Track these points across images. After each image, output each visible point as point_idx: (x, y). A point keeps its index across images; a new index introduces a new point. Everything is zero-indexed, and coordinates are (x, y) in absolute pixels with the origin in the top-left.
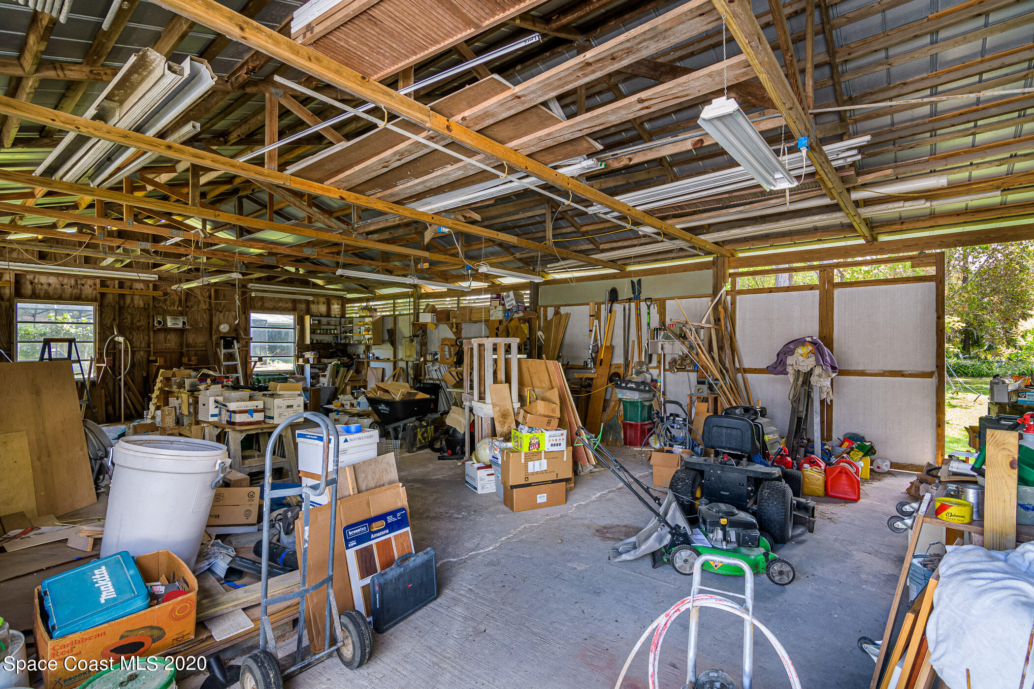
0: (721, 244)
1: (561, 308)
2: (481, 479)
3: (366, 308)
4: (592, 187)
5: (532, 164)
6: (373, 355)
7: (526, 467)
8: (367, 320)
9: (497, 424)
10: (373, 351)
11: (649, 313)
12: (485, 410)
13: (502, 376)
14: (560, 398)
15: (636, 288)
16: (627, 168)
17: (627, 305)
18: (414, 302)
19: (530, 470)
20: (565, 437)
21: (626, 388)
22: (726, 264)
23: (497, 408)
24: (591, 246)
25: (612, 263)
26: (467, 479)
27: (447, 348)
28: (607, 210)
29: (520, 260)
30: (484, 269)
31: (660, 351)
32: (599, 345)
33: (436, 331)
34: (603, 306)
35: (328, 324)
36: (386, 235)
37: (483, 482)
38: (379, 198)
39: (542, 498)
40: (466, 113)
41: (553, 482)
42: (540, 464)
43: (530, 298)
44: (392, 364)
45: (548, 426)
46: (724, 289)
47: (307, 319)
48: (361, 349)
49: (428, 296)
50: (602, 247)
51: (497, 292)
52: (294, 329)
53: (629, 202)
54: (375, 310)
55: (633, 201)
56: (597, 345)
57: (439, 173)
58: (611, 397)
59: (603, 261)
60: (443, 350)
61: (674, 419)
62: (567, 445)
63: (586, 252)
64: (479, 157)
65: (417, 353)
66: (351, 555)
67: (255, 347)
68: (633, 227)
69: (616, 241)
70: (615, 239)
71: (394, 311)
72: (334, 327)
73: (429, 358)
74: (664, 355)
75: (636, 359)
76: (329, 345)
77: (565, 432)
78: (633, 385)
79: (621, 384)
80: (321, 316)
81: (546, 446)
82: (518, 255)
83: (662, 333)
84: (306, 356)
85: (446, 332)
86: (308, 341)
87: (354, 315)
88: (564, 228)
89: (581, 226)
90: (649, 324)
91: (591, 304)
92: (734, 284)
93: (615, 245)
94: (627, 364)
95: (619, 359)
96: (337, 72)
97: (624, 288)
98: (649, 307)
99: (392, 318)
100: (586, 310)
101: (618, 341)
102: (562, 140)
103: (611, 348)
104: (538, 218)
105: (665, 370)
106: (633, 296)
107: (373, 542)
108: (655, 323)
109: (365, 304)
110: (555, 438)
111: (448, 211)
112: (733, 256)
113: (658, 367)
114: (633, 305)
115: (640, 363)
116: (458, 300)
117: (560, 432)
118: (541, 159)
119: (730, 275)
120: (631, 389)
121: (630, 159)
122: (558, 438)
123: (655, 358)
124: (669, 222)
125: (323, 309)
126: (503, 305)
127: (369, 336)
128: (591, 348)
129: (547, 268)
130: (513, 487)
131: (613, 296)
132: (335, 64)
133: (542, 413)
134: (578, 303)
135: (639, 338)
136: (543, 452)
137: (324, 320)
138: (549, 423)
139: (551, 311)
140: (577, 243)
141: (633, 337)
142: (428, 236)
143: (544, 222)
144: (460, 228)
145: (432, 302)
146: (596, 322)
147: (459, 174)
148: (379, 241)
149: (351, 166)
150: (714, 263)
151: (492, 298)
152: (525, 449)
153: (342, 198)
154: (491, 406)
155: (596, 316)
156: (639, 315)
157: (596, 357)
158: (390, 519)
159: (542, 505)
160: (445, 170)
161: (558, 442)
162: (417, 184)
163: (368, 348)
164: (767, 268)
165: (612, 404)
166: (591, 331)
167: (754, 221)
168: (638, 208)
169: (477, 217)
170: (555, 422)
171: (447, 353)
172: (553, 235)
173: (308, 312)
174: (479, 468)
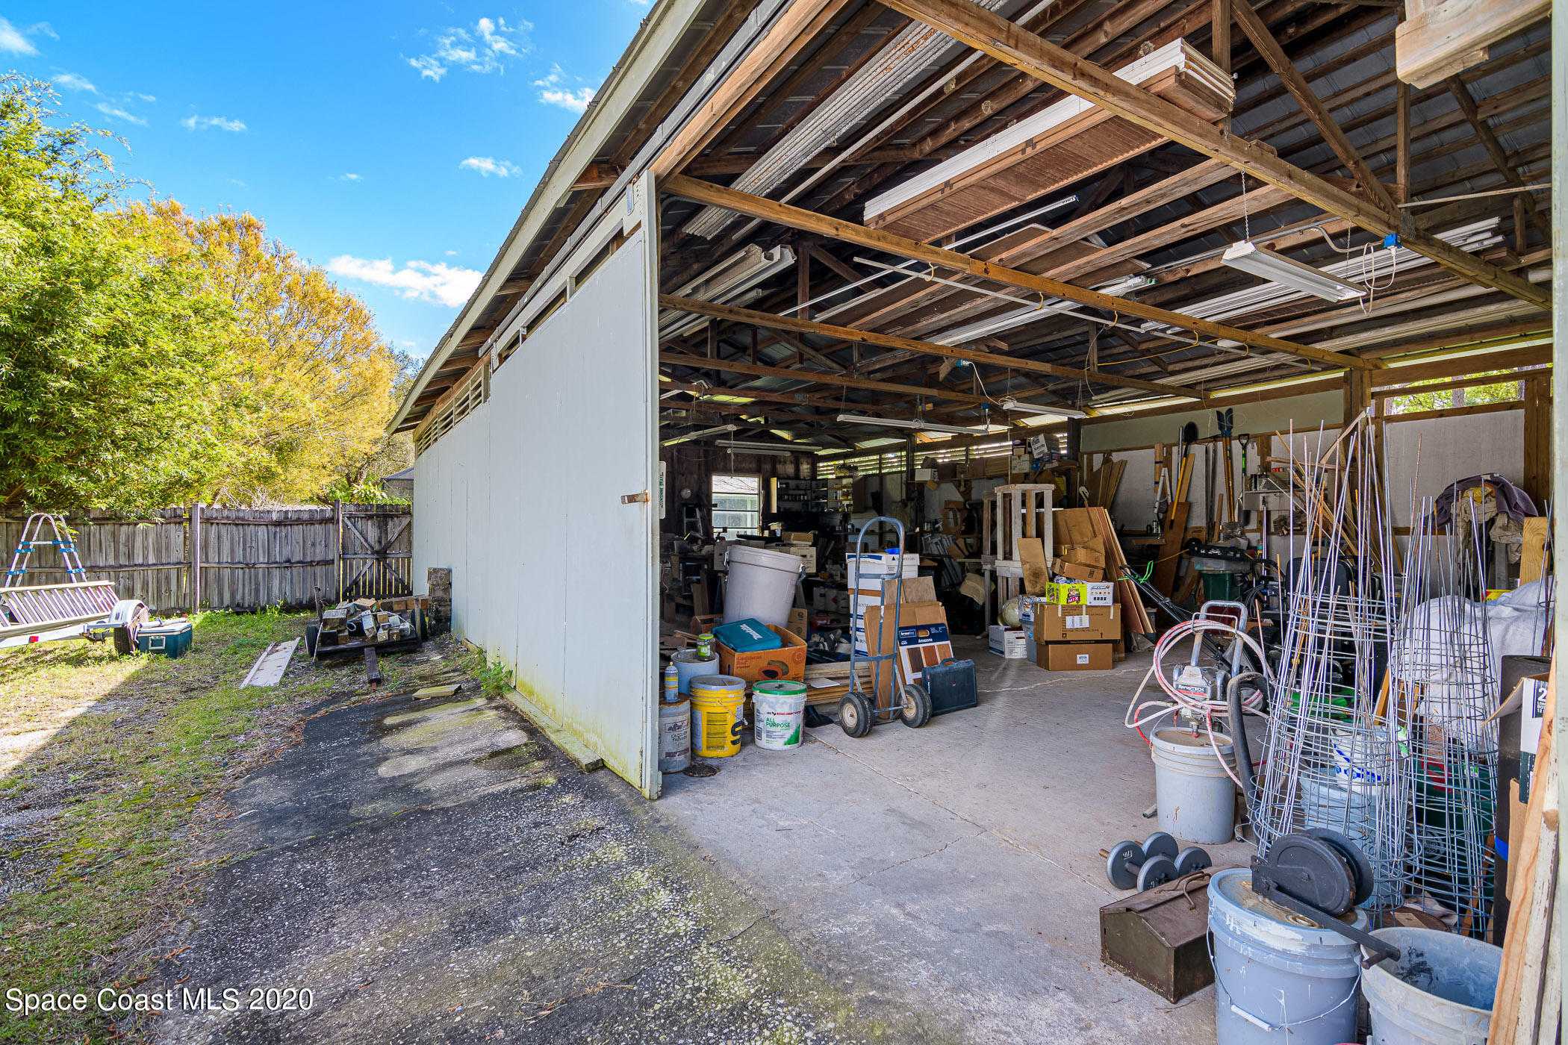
0: (1355, 352)
1: (1114, 454)
2: (1009, 642)
3: (843, 466)
4: (1144, 303)
5: (1069, 290)
6: (853, 526)
7: (1064, 621)
8: (845, 481)
9: (1026, 583)
10: (852, 521)
11: (1244, 455)
12: (1011, 569)
13: (1032, 530)
14: (1106, 548)
15: (1225, 421)
16: (1183, 279)
17: (1211, 446)
18: (907, 456)
19: (1069, 625)
20: (1111, 590)
21: (1207, 556)
22: (1366, 380)
23: (1028, 566)
24: (1155, 368)
25: (1188, 389)
26: (992, 644)
27: (951, 515)
28: (1164, 326)
29: (1054, 392)
30: (1009, 405)
31: (1261, 507)
32: (1170, 501)
33: (937, 492)
34: (1175, 449)
35: (797, 488)
36: (889, 374)
37: (1011, 646)
38: (899, 336)
39: (1083, 659)
40: (1004, 256)
41: (1097, 642)
42: (1081, 620)
43: (1068, 443)
44: (877, 538)
45: (1090, 577)
46: (1363, 415)
47: (774, 481)
48: (838, 518)
49: (926, 447)
50: (1171, 368)
51: (1023, 437)
52: (759, 494)
53: (1194, 314)
54: (856, 468)
55: (1199, 312)
56: (1166, 501)
57: (967, 306)
58: (1187, 572)
59: (1172, 387)
60: (946, 517)
61: (1267, 583)
62: (1115, 601)
63: (1148, 377)
64: (1008, 290)
65: (911, 522)
66: (904, 650)
67: (717, 516)
68: (1201, 343)
69: (1190, 360)
70: (1190, 356)
71: (880, 469)
72: (803, 492)
73: (926, 527)
74: (1268, 513)
75: (1225, 519)
76: (798, 514)
77: (1111, 584)
78: (1218, 552)
79: (1199, 550)
80: (788, 478)
81: (1087, 599)
82: (1051, 387)
83: (1264, 481)
84: (772, 528)
85: (951, 493)
86: (774, 510)
87: (830, 477)
88: (1115, 347)
89: (1140, 343)
90: (1244, 471)
91: (1157, 447)
92: (1379, 408)
93: (1190, 364)
94: (1211, 526)
95: (1199, 520)
96: (898, 244)
97: (1207, 422)
98: (1244, 447)
99: (877, 478)
100: (1149, 455)
101: (1198, 495)
102: (1102, 265)
103: (1187, 507)
104: (1078, 338)
105: (1268, 533)
106: (1219, 432)
107: (920, 646)
108: (1254, 467)
109: (842, 462)
110: (1098, 591)
111: (969, 343)
112: (1377, 367)
113: (1259, 530)
114: (1220, 445)
115: (1232, 525)
116: (967, 451)
117: (1107, 584)
118: (1079, 283)
119: (1373, 395)
120: (1215, 556)
121: (1188, 271)
122: (1102, 591)
123: (1254, 517)
124: (1258, 331)
125: (790, 469)
126: (1031, 453)
127: (848, 502)
128: (1157, 505)
129: (1091, 400)
130: (1048, 643)
131: (1191, 434)
132: (896, 238)
133: (1083, 561)
134: (1139, 445)
135: (1230, 490)
136: (1084, 608)
137: (792, 483)
138: (1091, 574)
139: (1098, 460)
140: (1136, 365)
141: (1221, 488)
142: (944, 370)
143: (1087, 341)
144: (982, 360)
145: (930, 454)
146: (1165, 471)
147: (990, 306)
148: (884, 380)
149: (880, 309)
150: (1346, 379)
151: (1014, 445)
152: (1063, 601)
153: (863, 340)
154: (1019, 564)
155: (1165, 462)
156: (1229, 458)
157: (1165, 518)
158: (933, 630)
159: (1082, 667)
160: (974, 303)
161: (1103, 596)
162: (942, 319)
163: (846, 517)
164: (1432, 382)
165: (1188, 580)
166: (1157, 483)
167: (1401, 318)
168: (1208, 320)
169: (1004, 346)
170: (1100, 574)
171: (951, 521)
172: (1099, 358)
173: (774, 474)
174: (1006, 630)
